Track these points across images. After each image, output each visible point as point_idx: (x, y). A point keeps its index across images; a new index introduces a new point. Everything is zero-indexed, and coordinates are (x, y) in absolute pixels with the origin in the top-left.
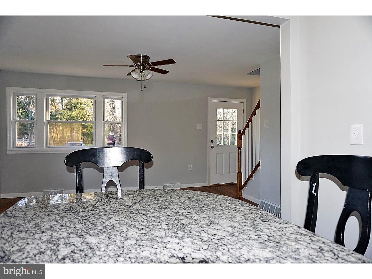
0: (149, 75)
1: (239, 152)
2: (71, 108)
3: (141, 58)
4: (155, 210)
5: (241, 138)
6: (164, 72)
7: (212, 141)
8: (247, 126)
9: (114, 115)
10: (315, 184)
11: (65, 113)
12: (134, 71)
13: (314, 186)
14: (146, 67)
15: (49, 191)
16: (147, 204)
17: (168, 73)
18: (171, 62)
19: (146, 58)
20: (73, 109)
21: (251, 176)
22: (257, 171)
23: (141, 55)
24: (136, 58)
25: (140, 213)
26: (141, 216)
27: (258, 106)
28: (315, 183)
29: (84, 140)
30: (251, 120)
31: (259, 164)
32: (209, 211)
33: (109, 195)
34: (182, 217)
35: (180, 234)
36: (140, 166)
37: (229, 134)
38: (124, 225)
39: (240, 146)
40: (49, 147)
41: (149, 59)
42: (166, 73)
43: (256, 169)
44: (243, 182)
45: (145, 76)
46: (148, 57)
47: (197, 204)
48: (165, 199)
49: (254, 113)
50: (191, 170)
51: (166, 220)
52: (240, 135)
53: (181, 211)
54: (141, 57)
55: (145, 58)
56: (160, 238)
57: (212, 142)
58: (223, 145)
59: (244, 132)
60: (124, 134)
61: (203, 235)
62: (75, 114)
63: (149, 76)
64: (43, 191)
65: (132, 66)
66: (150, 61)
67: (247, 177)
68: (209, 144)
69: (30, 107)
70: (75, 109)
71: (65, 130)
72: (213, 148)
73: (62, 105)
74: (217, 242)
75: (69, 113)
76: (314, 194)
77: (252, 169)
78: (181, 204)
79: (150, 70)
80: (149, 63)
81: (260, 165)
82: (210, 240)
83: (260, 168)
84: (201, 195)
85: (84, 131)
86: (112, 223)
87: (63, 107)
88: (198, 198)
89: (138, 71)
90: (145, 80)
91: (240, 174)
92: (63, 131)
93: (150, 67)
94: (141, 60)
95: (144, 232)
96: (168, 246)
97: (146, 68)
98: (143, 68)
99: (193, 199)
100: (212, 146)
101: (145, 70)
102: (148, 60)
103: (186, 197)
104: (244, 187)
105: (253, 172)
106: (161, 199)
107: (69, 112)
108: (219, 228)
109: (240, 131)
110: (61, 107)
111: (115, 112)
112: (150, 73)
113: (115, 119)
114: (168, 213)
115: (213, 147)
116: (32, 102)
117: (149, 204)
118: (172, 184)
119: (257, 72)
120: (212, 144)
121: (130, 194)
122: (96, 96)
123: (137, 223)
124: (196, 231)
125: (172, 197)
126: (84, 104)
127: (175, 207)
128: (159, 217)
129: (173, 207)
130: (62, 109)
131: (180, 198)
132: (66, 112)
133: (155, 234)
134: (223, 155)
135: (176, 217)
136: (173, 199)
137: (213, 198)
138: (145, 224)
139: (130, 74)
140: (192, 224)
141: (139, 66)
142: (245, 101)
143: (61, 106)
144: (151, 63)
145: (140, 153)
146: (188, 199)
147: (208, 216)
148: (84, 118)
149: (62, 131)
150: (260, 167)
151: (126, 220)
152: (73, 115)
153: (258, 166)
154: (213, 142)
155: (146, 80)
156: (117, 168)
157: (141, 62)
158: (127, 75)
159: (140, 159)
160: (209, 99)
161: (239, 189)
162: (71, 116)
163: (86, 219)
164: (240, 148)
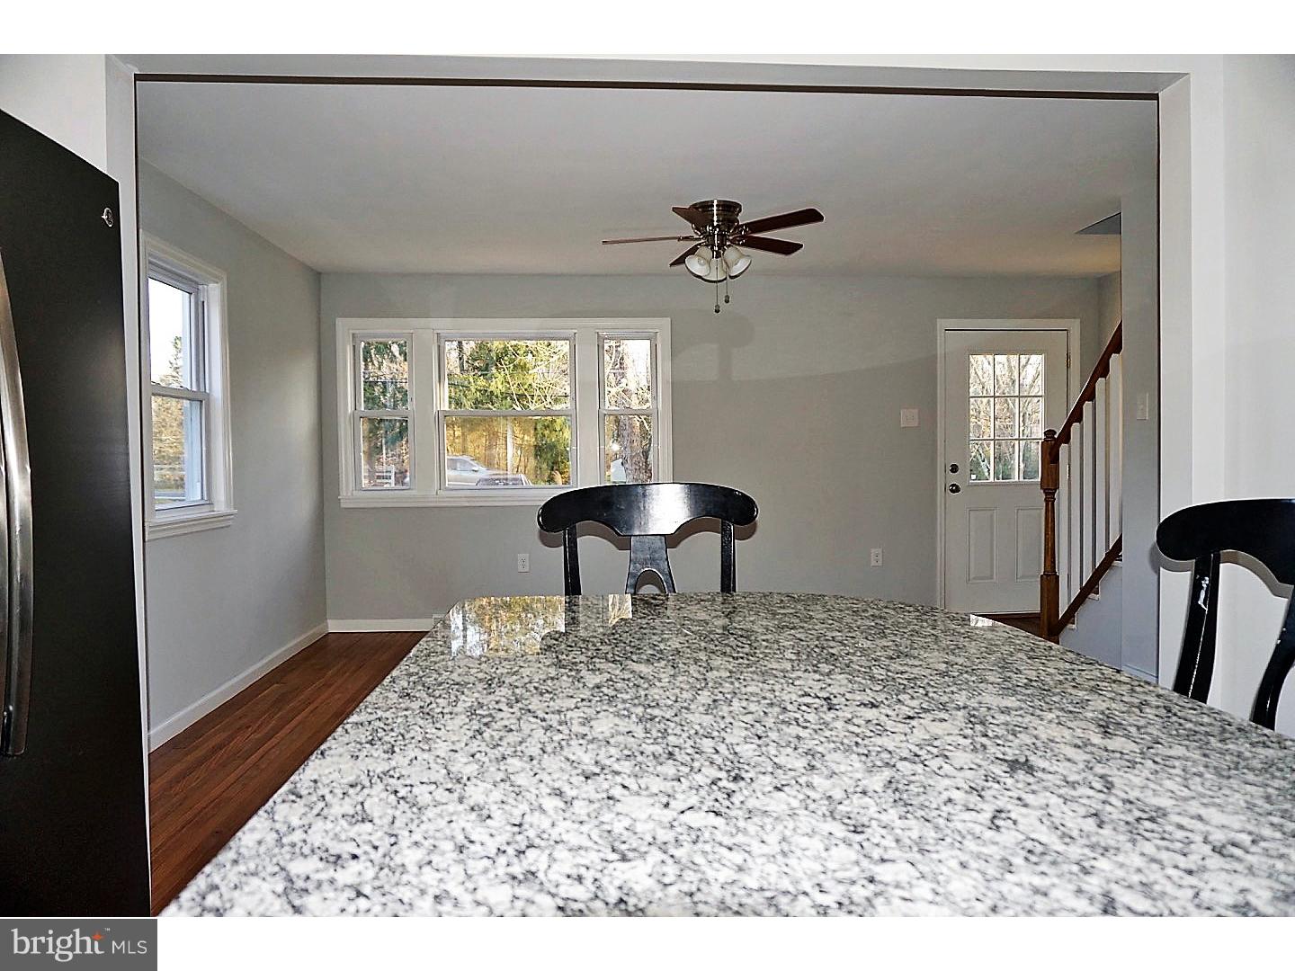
0: (740, 259)
1: (1047, 505)
2: (487, 364)
3: (715, 212)
4: (767, 630)
5: (1053, 455)
6: (788, 248)
7: (954, 469)
8: (1077, 416)
9: (621, 385)
10: (1206, 582)
11: (470, 383)
12: (692, 251)
13: (1205, 586)
14: (731, 238)
16: (747, 619)
17: (801, 250)
18: (811, 216)
19: (730, 209)
20: (493, 368)
21: (1090, 588)
22: (1112, 571)
23: (715, 201)
24: (698, 214)
25: (732, 634)
26: (735, 639)
27: (1116, 346)
28: (1207, 578)
29: (525, 467)
30: (1089, 394)
31: (1118, 544)
32: (899, 637)
33: (653, 601)
34: (832, 644)
35: (825, 668)
36: (725, 534)
37: (1017, 442)
38: (700, 650)
39: (1050, 485)
40: (447, 489)
41: (740, 211)
42: (793, 252)
43: (1107, 564)
44: (1063, 608)
45: (727, 266)
46: (739, 206)
47: (873, 624)
48: (793, 611)
49: (1102, 370)
50: (880, 563)
51: (794, 646)
52: (1053, 445)
53: (830, 634)
54: (715, 208)
55: (729, 211)
56: (782, 672)
57: (952, 471)
58: (991, 480)
59: (1066, 437)
60: (663, 446)
61: (875, 671)
62: (500, 387)
63: (739, 264)
65: (686, 238)
66: (743, 218)
67: (1076, 591)
68: (943, 479)
69: (370, 367)
70: (497, 369)
71: (469, 438)
72: (957, 490)
73: (460, 359)
74: (905, 682)
75: (482, 382)
76: (1203, 606)
77: (1094, 562)
78: (831, 622)
79: (743, 245)
80: (739, 226)
81: (1121, 550)
82: (889, 679)
83: (1121, 561)
84: (886, 607)
85: (526, 438)
86: (673, 647)
87: (462, 366)
88: (877, 613)
89: (705, 252)
90: (725, 279)
91: (1050, 582)
92: (464, 440)
93: (743, 237)
94: (715, 218)
95: (746, 662)
96: (797, 683)
97: (729, 240)
98: (722, 241)
99: (863, 614)
100: (953, 485)
101: (729, 246)
102: (738, 215)
103: (848, 609)
104: (1066, 625)
105: (1098, 573)
106: (782, 611)
107: (482, 378)
108: (917, 663)
110: (457, 364)
111: (623, 376)
112: (742, 256)
113: (628, 399)
114: (798, 636)
115: (957, 487)
116: (372, 351)
117: (752, 619)
119: (1111, 225)
120: (954, 479)
121: (702, 601)
122: (576, 331)
123: (728, 650)
124: (861, 666)
125: (811, 609)
126: (526, 352)
127: (816, 627)
128: (777, 642)
129: (810, 627)
130: (458, 369)
131: (829, 610)
132: (471, 380)
133: (770, 666)
134: (992, 516)
135: (817, 642)
136: (811, 613)
137: (918, 614)
138: (747, 649)
139: (681, 261)
140: (854, 654)
141: (709, 236)
142: (1075, 326)
143: (458, 360)
144: (747, 225)
145: (723, 499)
146: (851, 613)
147: (896, 645)
148: (529, 397)
149: (461, 440)
150: (1121, 556)
151: (703, 644)
152: (492, 389)
153: (1115, 553)
154: (956, 472)
155: (731, 277)
156: (663, 538)
157: (715, 224)
158: (671, 265)
159: (724, 515)
160: (943, 324)
161: (1049, 630)
162: (486, 391)
163: (615, 639)
164: (1050, 492)
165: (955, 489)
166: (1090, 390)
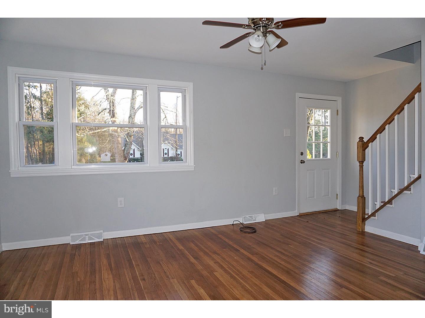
5: (365, 147)
15: (80, 234)
21: (388, 202)
22: (402, 195)
27: (410, 100)
30: (390, 122)
31: (411, 184)
37: (321, 143)
39: (361, 160)
49: (400, 110)
52: (365, 144)
57: (301, 155)
58: (313, 158)
59: (372, 140)
64: (71, 235)
68: (298, 157)
91: (362, 199)
100: (301, 160)
104: (371, 217)
105: (394, 196)
109: (361, 138)
118: (254, 216)
120: (302, 158)
122: (147, 85)
134: (314, 172)
142: (339, 99)
153: (407, 188)
160: (298, 95)
161: (362, 220)
164: (362, 162)
165: (302, 162)
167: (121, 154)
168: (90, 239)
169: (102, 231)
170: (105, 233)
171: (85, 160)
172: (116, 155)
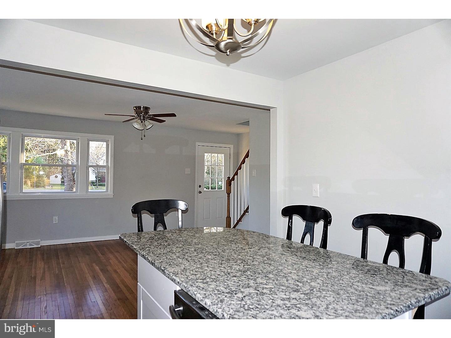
0: (149, 124)
1: (228, 197)
3: (142, 109)
5: (230, 185)
6: (161, 121)
7: (200, 186)
8: (236, 174)
10: (291, 220)
14: (147, 117)
15: (23, 242)
17: (165, 122)
19: (147, 109)
21: (240, 220)
22: (246, 216)
23: (142, 107)
27: (247, 156)
37: (217, 179)
39: (229, 192)
42: (163, 122)
43: (244, 214)
45: (145, 126)
46: (149, 108)
49: (243, 163)
52: (229, 181)
55: (146, 110)
58: (210, 190)
59: (233, 179)
60: (110, 178)
63: (149, 126)
64: (15, 242)
66: (151, 112)
67: (236, 222)
68: (197, 189)
72: (201, 193)
77: (241, 214)
79: (149, 119)
80: (150, 115)
81: (248, 209)
83: (248, 213)
89: (138, 121)
90: (144, 129)
91: (229, 219)
98: (144, 118)
100: (200, 191)
101: (146, 120)
102: (149, 111)
105: (242, 216)
109: (229, 178)
119: (247, 123)
120: (200, 189)
122: (79, 137)
134: (210, 200)
141: (140, 116)
142: (232, 146)
144: (152, 115)
150: (248, 211)
153: (247, 211)
155: (146, 129)
160: (197, 144)
164: (229, 194)
165: (200, 192)
166: (240, 167)
167: (71, 178)
168: (30, 245)
169: (40, 240)
170: (43, 242)
171: (31, 182)
172: (65, 179)
